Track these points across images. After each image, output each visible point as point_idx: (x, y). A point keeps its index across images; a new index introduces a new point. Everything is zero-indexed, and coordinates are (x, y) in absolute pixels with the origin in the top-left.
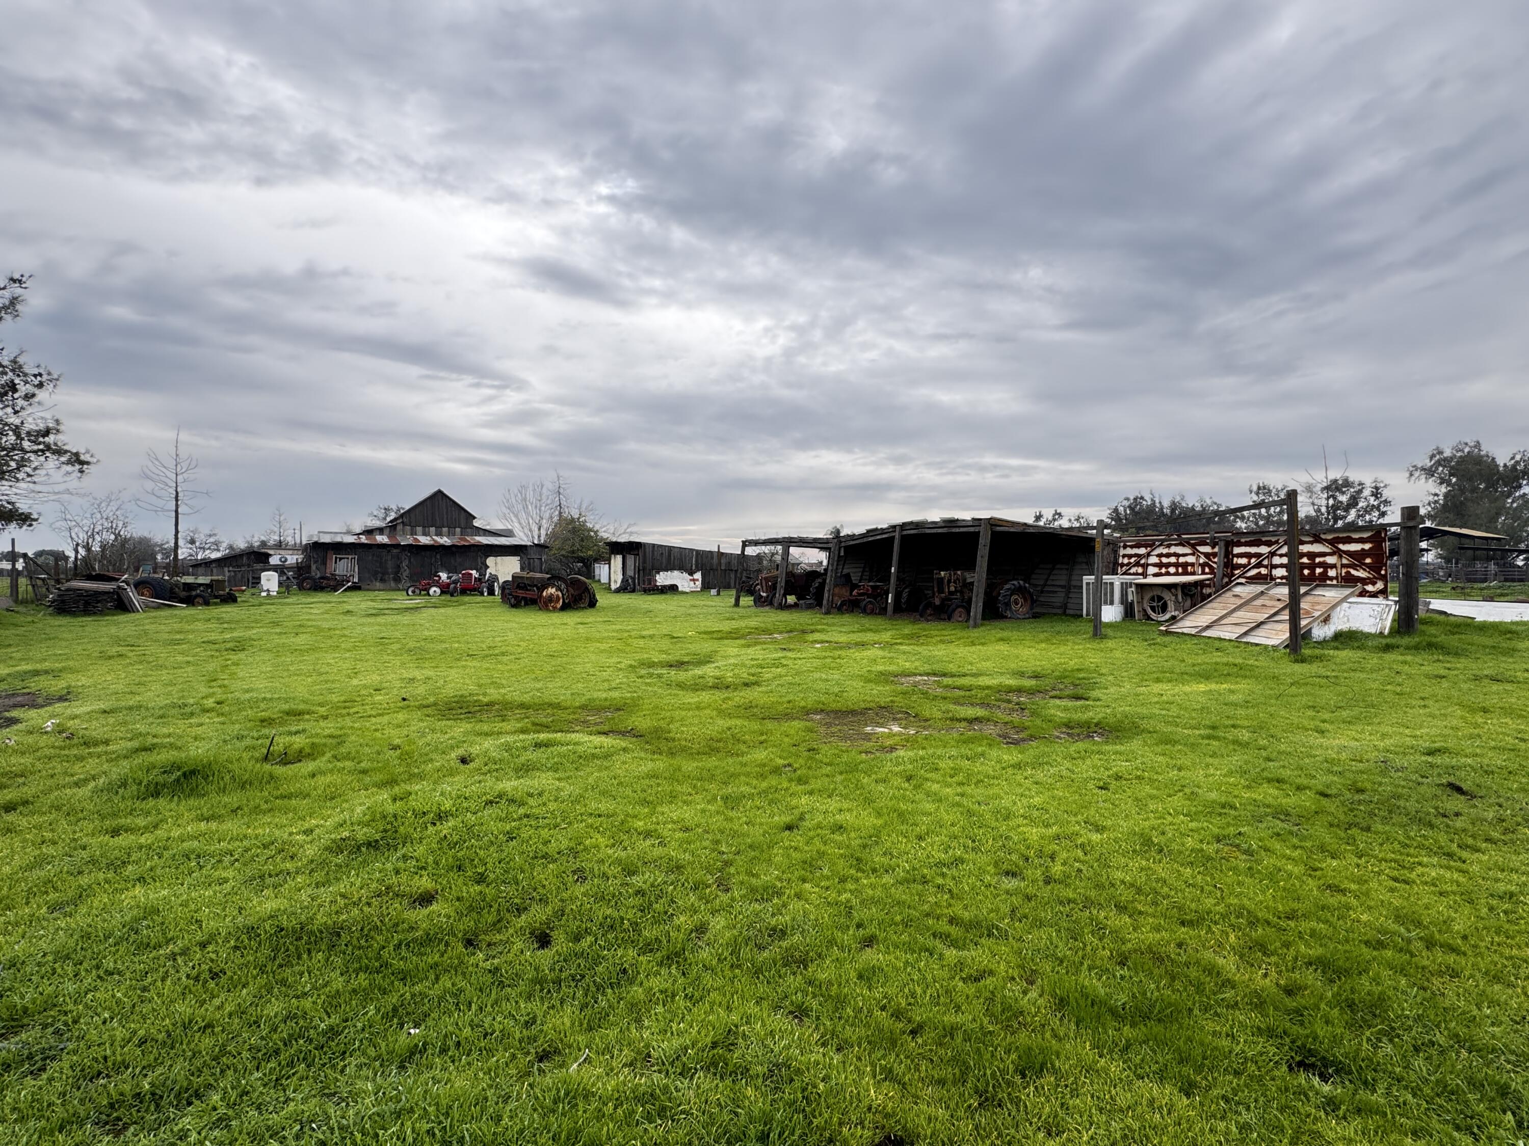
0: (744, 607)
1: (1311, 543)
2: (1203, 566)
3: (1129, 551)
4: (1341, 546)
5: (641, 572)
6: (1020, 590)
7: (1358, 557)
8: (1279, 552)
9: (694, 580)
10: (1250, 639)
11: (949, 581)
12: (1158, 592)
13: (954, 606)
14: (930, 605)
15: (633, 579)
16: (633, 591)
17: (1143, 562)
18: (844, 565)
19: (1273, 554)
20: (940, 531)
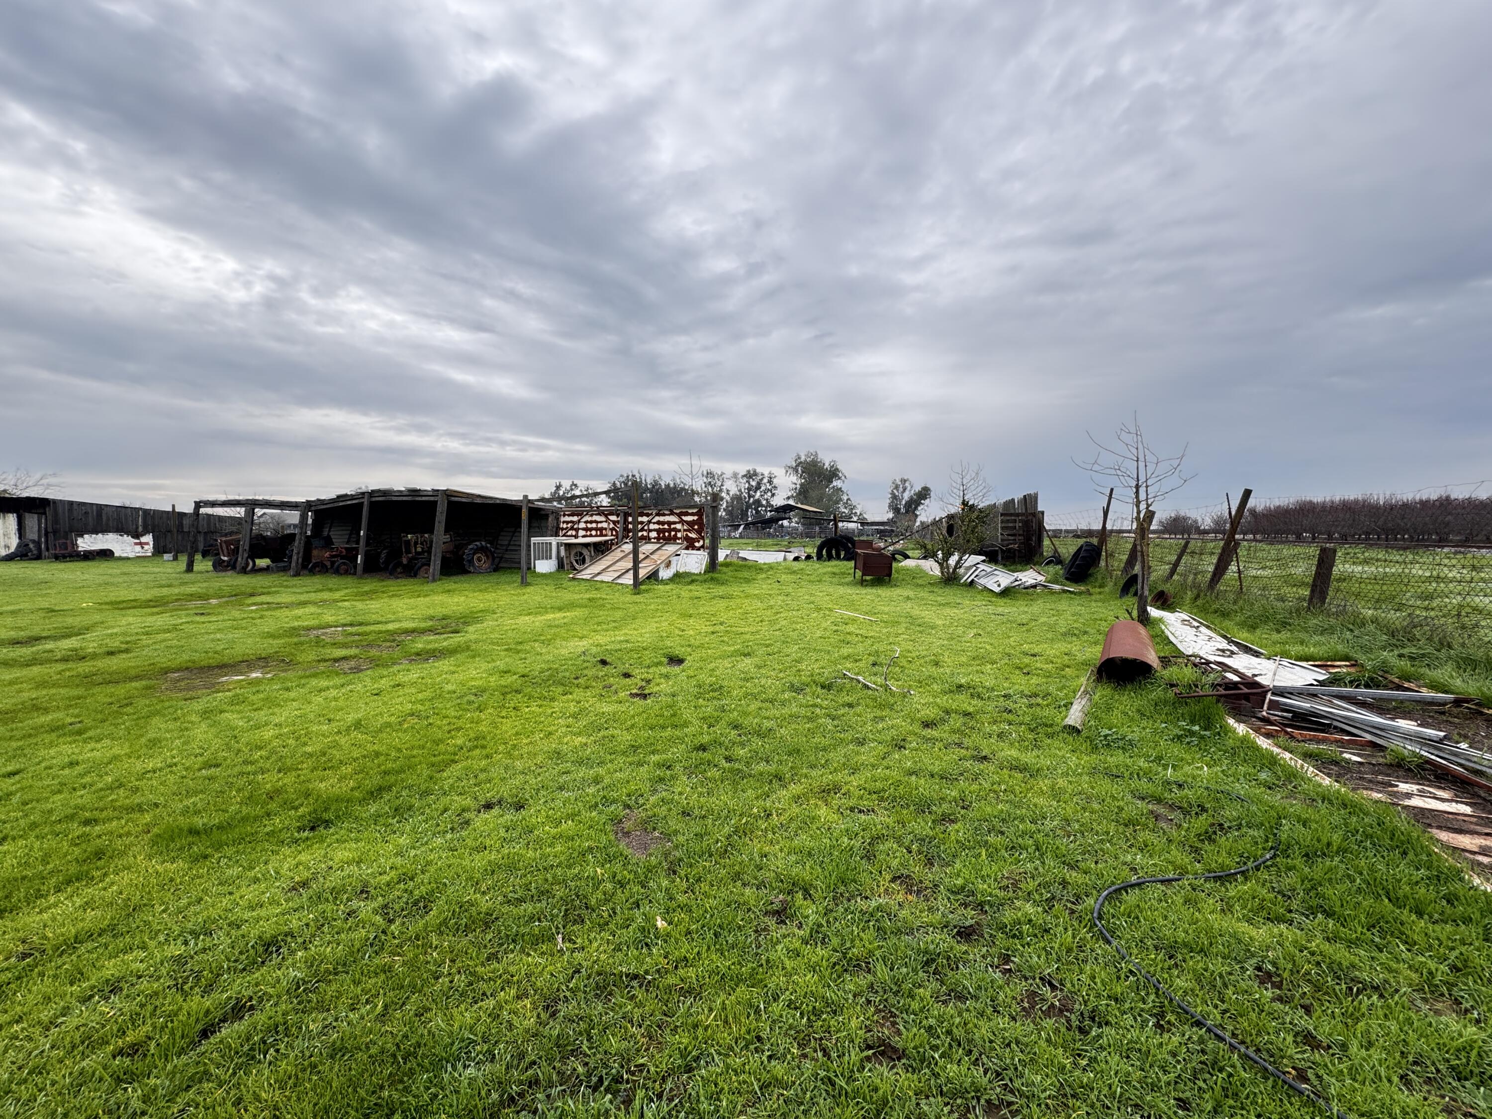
0: (201, 572)
1: (669, 515)
2: (612, 529)
3: (567, 519)
4: (683, 518)
5: (51, 536)
6: (482, 549)
7: (690, 523)
8: (653, 521)
9: (141, 544)
10: (619, 581)
11: (416, 543)
12: (579, 549)
13: (419, 564)
14: (400, 564)
15: (38, 544)
16: (38, 557)
17: (576, 526)
18: (330, 528)
19: (649, 522)
20: (405, 499)
